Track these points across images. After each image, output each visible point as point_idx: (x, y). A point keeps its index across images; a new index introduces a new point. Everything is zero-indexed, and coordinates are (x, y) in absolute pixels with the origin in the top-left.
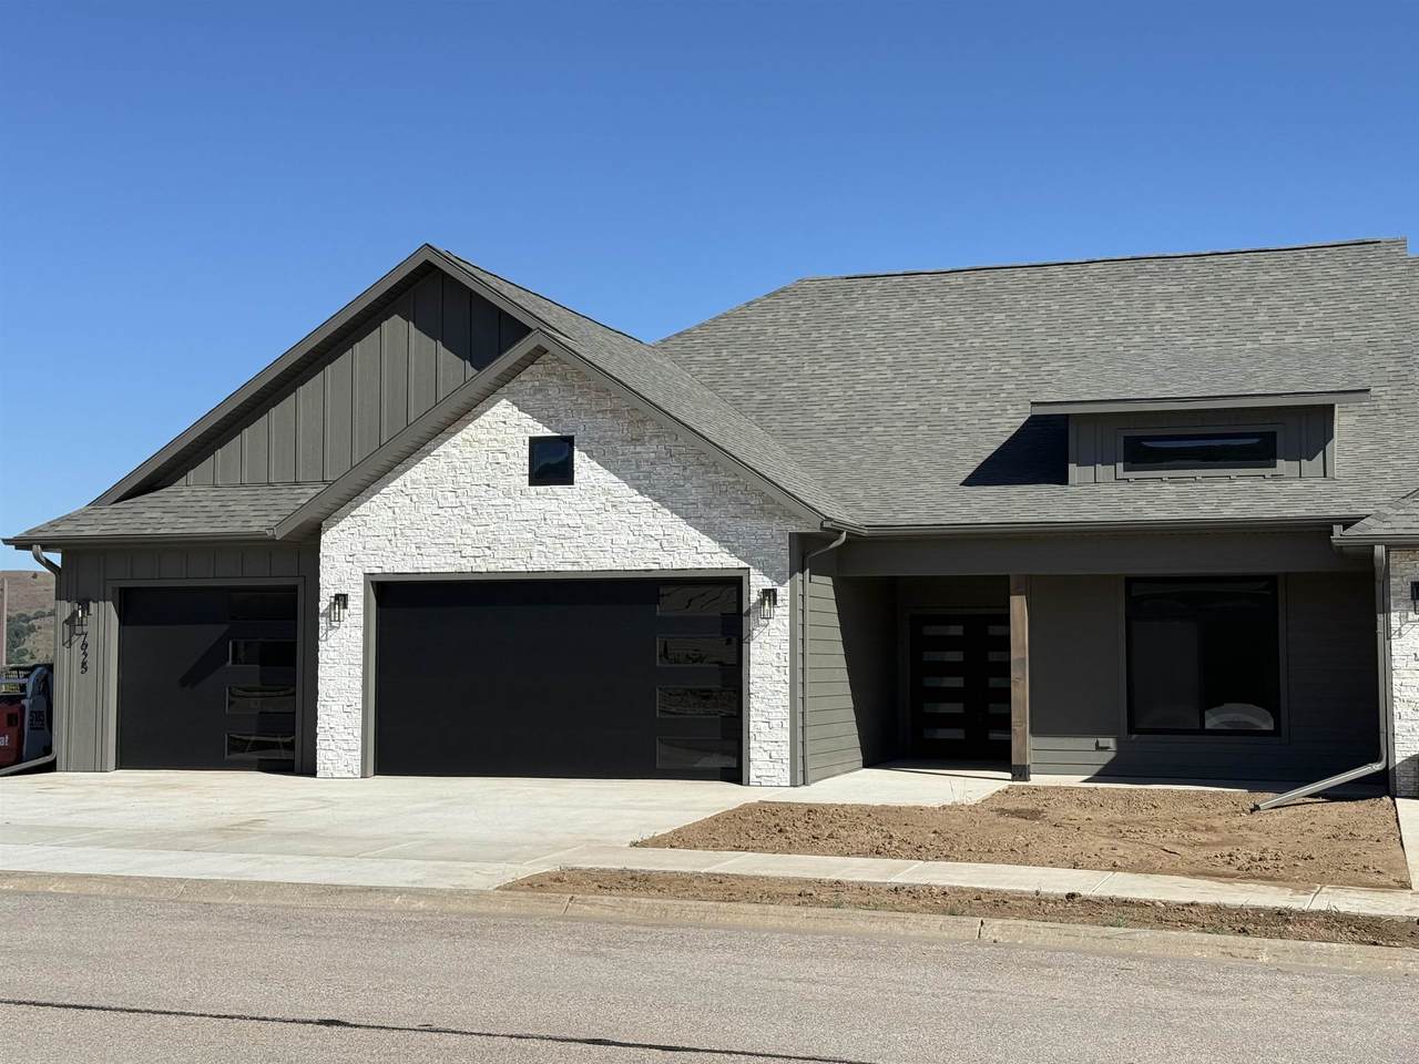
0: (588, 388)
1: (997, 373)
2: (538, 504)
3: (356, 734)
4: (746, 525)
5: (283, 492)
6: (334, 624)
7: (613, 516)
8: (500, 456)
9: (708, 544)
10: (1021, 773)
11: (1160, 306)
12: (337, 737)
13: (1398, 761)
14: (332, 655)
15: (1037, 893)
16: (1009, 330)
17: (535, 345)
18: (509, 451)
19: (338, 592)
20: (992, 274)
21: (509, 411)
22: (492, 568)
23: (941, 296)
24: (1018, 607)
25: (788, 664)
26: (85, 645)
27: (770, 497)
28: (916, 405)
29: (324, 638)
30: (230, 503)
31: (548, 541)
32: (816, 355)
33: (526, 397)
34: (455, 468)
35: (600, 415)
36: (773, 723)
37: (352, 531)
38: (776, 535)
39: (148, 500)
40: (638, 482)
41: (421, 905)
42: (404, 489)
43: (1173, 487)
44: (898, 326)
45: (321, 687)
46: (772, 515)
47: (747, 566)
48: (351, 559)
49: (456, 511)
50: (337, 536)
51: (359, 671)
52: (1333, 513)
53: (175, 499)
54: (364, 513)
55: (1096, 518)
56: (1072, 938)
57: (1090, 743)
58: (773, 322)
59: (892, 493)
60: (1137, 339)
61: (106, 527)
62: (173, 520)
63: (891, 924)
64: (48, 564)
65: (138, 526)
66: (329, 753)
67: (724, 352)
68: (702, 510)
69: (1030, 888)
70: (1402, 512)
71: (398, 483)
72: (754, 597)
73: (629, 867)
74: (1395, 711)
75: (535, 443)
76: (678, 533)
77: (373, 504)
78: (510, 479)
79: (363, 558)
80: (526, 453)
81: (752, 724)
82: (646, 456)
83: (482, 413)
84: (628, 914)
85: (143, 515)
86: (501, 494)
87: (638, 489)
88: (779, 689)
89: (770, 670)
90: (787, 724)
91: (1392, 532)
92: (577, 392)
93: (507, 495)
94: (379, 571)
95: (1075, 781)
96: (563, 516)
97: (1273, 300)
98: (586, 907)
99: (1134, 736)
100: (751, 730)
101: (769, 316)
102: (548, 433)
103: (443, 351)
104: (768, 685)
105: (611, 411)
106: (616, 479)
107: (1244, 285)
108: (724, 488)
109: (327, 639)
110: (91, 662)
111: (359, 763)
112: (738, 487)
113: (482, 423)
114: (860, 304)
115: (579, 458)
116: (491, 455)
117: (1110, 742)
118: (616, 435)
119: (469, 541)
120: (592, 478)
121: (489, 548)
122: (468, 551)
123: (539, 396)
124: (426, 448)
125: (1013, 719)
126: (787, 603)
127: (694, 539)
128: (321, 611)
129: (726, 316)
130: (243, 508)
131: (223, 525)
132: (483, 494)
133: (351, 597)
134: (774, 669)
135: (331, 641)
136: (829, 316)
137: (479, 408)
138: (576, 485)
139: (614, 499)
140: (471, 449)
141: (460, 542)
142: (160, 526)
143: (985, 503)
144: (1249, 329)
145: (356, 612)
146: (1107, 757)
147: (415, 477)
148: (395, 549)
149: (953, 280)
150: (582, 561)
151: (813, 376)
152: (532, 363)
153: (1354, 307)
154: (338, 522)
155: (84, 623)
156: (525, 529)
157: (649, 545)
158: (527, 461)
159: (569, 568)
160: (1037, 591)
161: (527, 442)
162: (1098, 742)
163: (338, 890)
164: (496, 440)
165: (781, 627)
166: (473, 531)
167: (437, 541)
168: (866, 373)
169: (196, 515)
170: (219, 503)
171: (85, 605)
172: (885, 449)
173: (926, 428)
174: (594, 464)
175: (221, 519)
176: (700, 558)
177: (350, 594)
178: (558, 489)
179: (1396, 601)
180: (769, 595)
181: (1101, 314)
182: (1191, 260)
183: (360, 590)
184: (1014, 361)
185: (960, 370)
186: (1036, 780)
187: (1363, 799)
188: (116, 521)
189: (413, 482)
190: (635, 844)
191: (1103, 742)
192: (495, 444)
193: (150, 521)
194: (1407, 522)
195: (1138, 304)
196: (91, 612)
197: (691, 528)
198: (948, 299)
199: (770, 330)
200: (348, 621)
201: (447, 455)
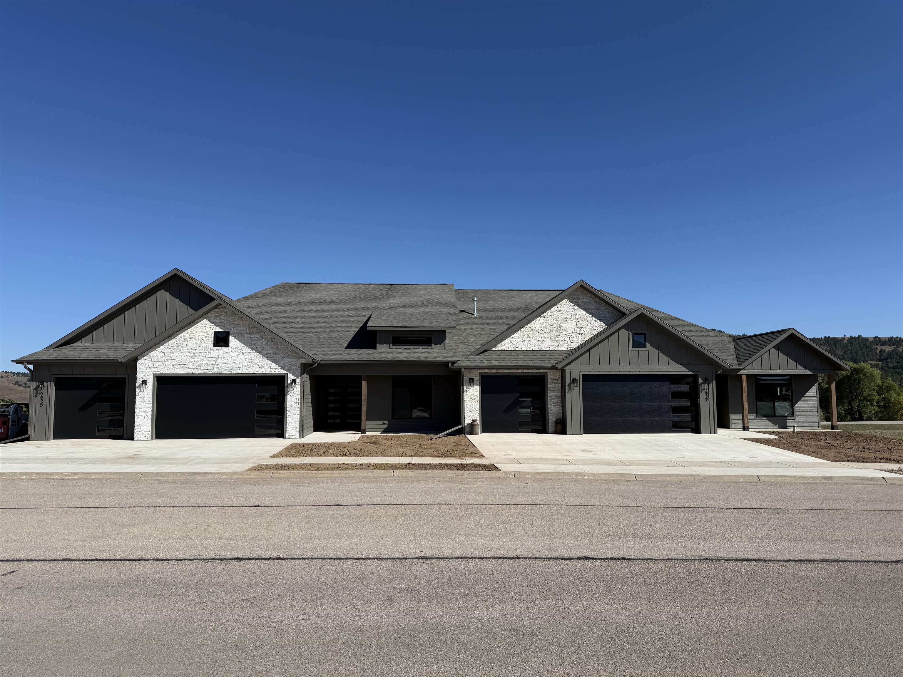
0: (235, 317)
1: (348, 315)
2: (216, 352)
3: (149, 426)
4: (286, 360)
5: (119, 346)
6: (141, 390)
7: (243, 357)
8: (203, 337)
9: (274, 366)
10: (364, 432)
11: (392, 298)
12: (142, 427)
13: (465, 425)
14: (141, 400)
15: (399, 463)
16: (350, 303)
17: (218, 303)
18: (207, 335)
19: (143, 380)
20: (342, 285)
21: (207, 323)
22: (200, 372)
23: (328, 291)
24: (364, 384)
25: (299, 402)
26: (42, 397)
27: (295, 352)
28: (325, 324)
29: (138, 395)
30: (100, 349)
31: (219, 364)
32: (290, 307)
33: (213, 319)
34: (187, 341)
35: (239, 325)
36: (294, 419)
37: (149, 360)
38: (297, 363)
39: (67, 348)
40: (251, 347)
41: (224, 477)
42: (168, 346)
43: (405, 351)
44: (316, 299)
45: (137, 411)
46: (295, 357)
47: (287, 372)
48: (148, 369)
49: (187, 354)
50: (144, 361)
51: (151, 406)
52: (449, 359)
53: (78, 348)
54: (154, 354)
55: (387, 360)
56: (417, 474)
57: (381, 422)
58: (275, 296)
59: (325, 351)
60: (387, 308)
61: (54, 357)
62: (79, 355)
63: (369, 473)
64: (29, 369)
65: (65, 357)
66: (139, 433)
67: (260, 304)
68: (272, 355)
69: (397, 462)
70: (467, 360)
71: (166, 345)
72: (289, 382)
73: (279, 463)
74: (465, 412)
75: (215, 333)
76: (264, 362)
77: (157, 351)
78: (207, 344)
79: (153, 369)
80: (213, 336)
81: (287, 420)
82: (254, 338)
83: (197, 323)
84: (291, 476)
85: (67, 353)
86: (203, 349)
87: (251, 349)
88: (296, 409)
89: (293, 404)
90: (299, 420)
91: (466, 365)
92: (231, 318)
93: (206, 349)
94: (159, 373)
95: (378, 433)
96: (225, 356)
97: (422, 299)
98: (278, 475)
99: (393, 420)
100: (287, 421)
101: (273, 294)
102: (221, 330)
103: (179, 302)
104: (293, 408)
105: (243, 324)
106: (244, 345)
107: (414, 294)
108: (280, 349)
109: (139, 395)
110: (44, 403)
111: (150, 435)
112: (284, 349)
113: (197, 326)
114: (302, 292)
115: (231, 339)
116: (200, 337)
117: (387, 422)
118: (244, 331)
119: (191, 364)
120: (236, 345)
121: (199, 366)
122: (192, 367)
123: (218, 319)
124: (177, 333)
125: (362, 416)
126: (300, 383)
127: (270, 364)
128: (137, 386)
129: (258, 292)
130: (105, 351)
131: (99, 357)
132: (197, 349)
133: (148, 381)
134: (295, 403)
135: (140, 396)
136: (293, 295)
137: (196, 322)
138: (230, 347)
139: (243, 351)
140: (193, 335)
141: (189, 364)
142: (74, 357)
143: (354, 355)
144: (416, 307)
145: (150, 386)
146: (386, 426)
147: (172, 343)
148: (165, 366)
149: (330, 286)
150: (232, 370)
151: (291, 313)
152: (215, 308)
153: (443, 302)
154: (144, 357)
155: (42, 389)
156: (212, 360)
157: (255, 366)
158: (213, 339)
159: (227, 373)
160: (369, 379)
161: (213, 333)
162: (383, 422)
163: (196, 474)
164: (202, 332)
165: (297, 391)
166: (193, 360)
167: (180, 364)
168: (308, 313)
169: (88, 353)
170: (96, 349)
171: (42, 383)
172: (317, 337)
173: (328, 331)
174: (236, 340)
175: (97, 355)
176: (271, 370)
177: (148, 380)
178: (224, 348)
179: (466, 383)
180: (294, 381)
181: (376, 300)
182: (398, 286)
183: (152, 379)
184: (352, 312)
185: (337, 314)
186: (368, 433)
187: (457, 435)
188: (56, 355)
189: (172, 344)
190: (271, 457)
191: (385, 422)
192: (202, 333)
193: (70, 355)
194: (469, 362)
195: (386, 297)
196: (45, 385)
197: (269, 361)
198: (330, 292)
199: (274, 298)
200: (147, 389)
201: (184, 336)
